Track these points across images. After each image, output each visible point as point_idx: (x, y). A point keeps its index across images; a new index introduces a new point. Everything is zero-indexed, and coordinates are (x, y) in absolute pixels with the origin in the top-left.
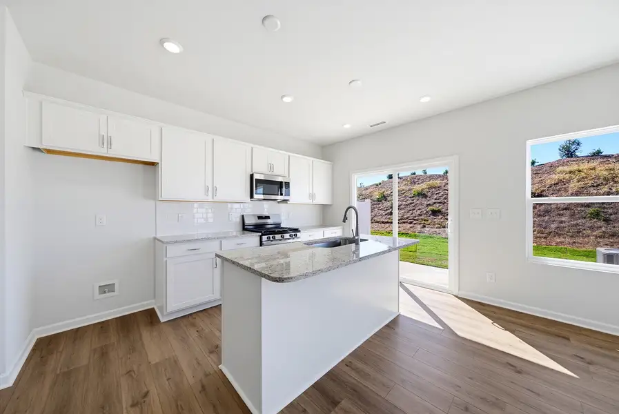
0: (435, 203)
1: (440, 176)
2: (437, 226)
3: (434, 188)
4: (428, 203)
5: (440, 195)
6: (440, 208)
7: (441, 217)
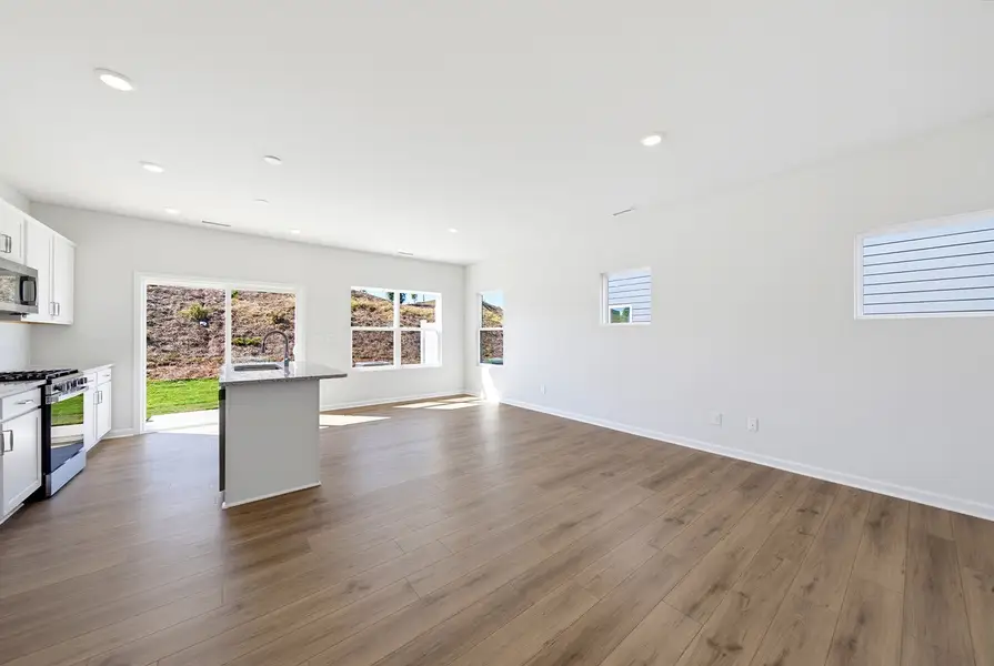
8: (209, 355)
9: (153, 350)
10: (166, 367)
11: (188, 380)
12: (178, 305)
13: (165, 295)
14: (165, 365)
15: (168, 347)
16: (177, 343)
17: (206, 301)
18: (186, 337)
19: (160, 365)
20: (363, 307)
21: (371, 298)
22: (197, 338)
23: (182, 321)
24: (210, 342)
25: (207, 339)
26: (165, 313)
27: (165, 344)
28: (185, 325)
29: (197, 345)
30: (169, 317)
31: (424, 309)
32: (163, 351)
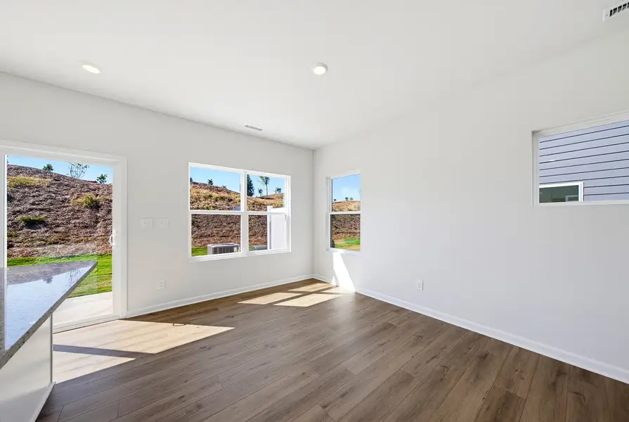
0: (31, 210)
1: (38, 172)
2: (38, 243)
3: (28, 187)
4: (18, 209)
5: (41, 198)
6: (42, 217)
7: (43, 229)
8: (96, 235)
9: (46, 232)
10: (55, 246)
11: (73, 257)
12: (76, 195)
13: (65, 188)
14: (55, 243)
15: (60, 229)
16: (70, 226)
17: (100, 193)
18: (77, 221)
19: (50, 244)
20: (222, 198)
21: (229, 192)
22: (88, 221)
23: (77, 208)
24: (99, 225)
25: (97, 222)
26: (63, 201)
27: (58, 226)
28: (78, 211)
29: (86, 227)
30: (66, 205)
31: (268, 201)
32: (55, 232)
